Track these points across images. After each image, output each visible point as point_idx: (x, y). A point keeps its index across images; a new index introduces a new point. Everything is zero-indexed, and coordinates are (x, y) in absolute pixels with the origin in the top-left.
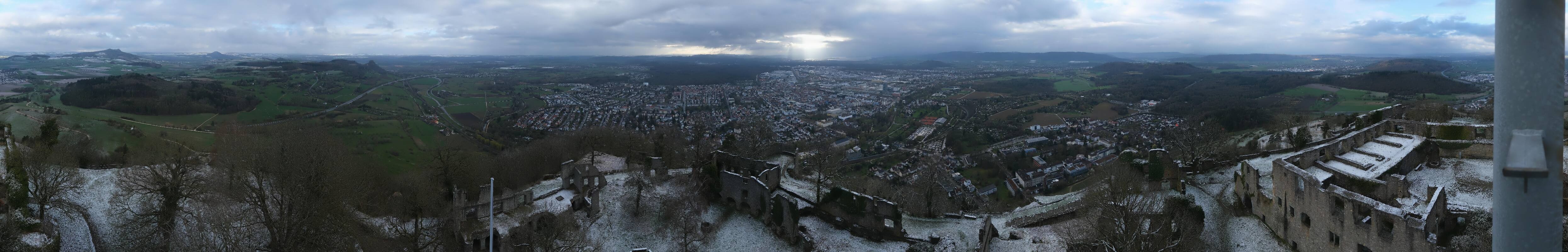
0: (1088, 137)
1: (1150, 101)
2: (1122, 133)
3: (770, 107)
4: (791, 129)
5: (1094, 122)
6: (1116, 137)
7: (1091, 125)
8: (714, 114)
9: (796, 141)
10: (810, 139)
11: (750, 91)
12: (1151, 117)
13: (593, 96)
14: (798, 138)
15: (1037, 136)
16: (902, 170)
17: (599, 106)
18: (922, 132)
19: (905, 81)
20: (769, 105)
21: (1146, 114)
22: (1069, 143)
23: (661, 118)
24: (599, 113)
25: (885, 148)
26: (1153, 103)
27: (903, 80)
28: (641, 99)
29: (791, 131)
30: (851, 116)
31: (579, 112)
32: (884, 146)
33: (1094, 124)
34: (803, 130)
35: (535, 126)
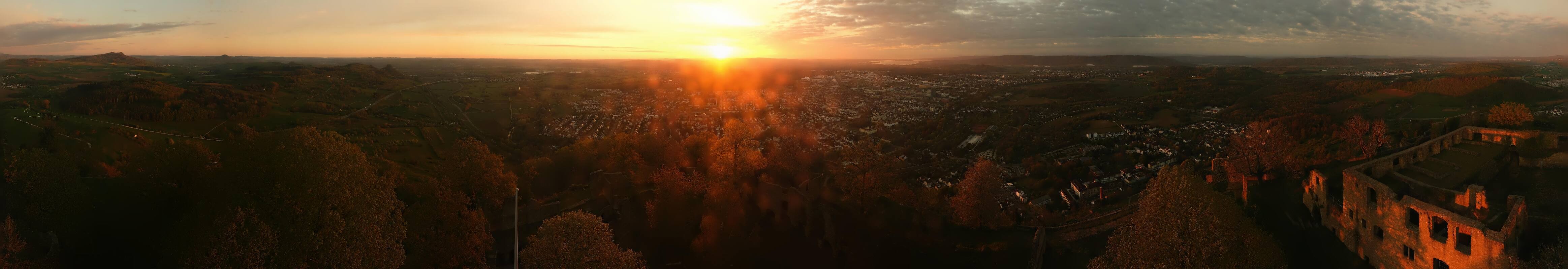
0: (1148, 145)
1: (1213, 107)
2: (1184, 141)
3: (811, 113)
4: (833, 136)
5: (1154, 129)
6: (1177, 145)
7: (1151, 133)
8: (752, 121)
9: (838, 149)
10: (853, 148)
11: (790, 97)
12: (1214, 124)
13: (623, 103)
14: (840, 146)
15: (1093, 144)
16: (950, 180)
17: (630, 112)
18: (974, 140)
19: (955, 86)
20: (810, 112)
21: (1210, 120)
22: (1128, 151)
23: (696, 125)
24: (629, 119)
25: (933, 157)
26: (1216, 110)
27: (952, 86)
28: (674, 105)
29: (833, 139)
30: (897, 123)
31: (608, 119)
32: (932, 154)
33: (1154, 132)
34: (846, 138)
35: (562, 134)
